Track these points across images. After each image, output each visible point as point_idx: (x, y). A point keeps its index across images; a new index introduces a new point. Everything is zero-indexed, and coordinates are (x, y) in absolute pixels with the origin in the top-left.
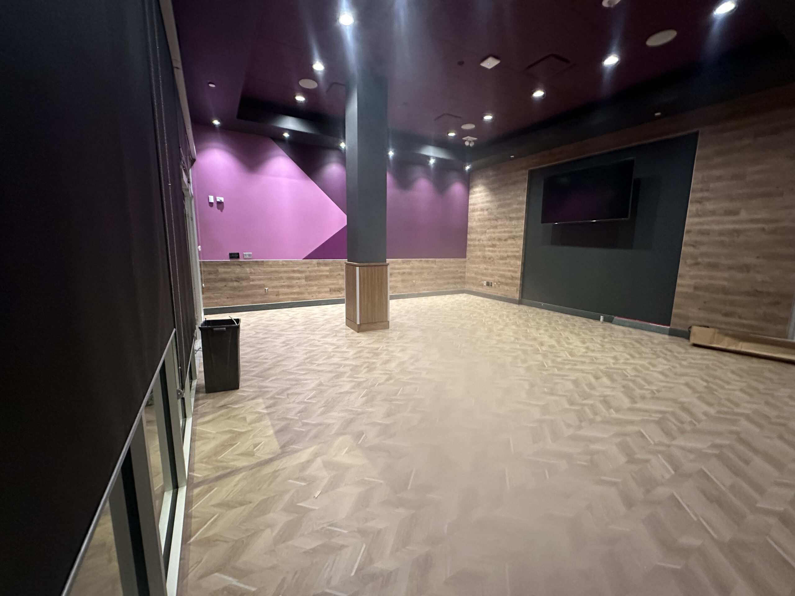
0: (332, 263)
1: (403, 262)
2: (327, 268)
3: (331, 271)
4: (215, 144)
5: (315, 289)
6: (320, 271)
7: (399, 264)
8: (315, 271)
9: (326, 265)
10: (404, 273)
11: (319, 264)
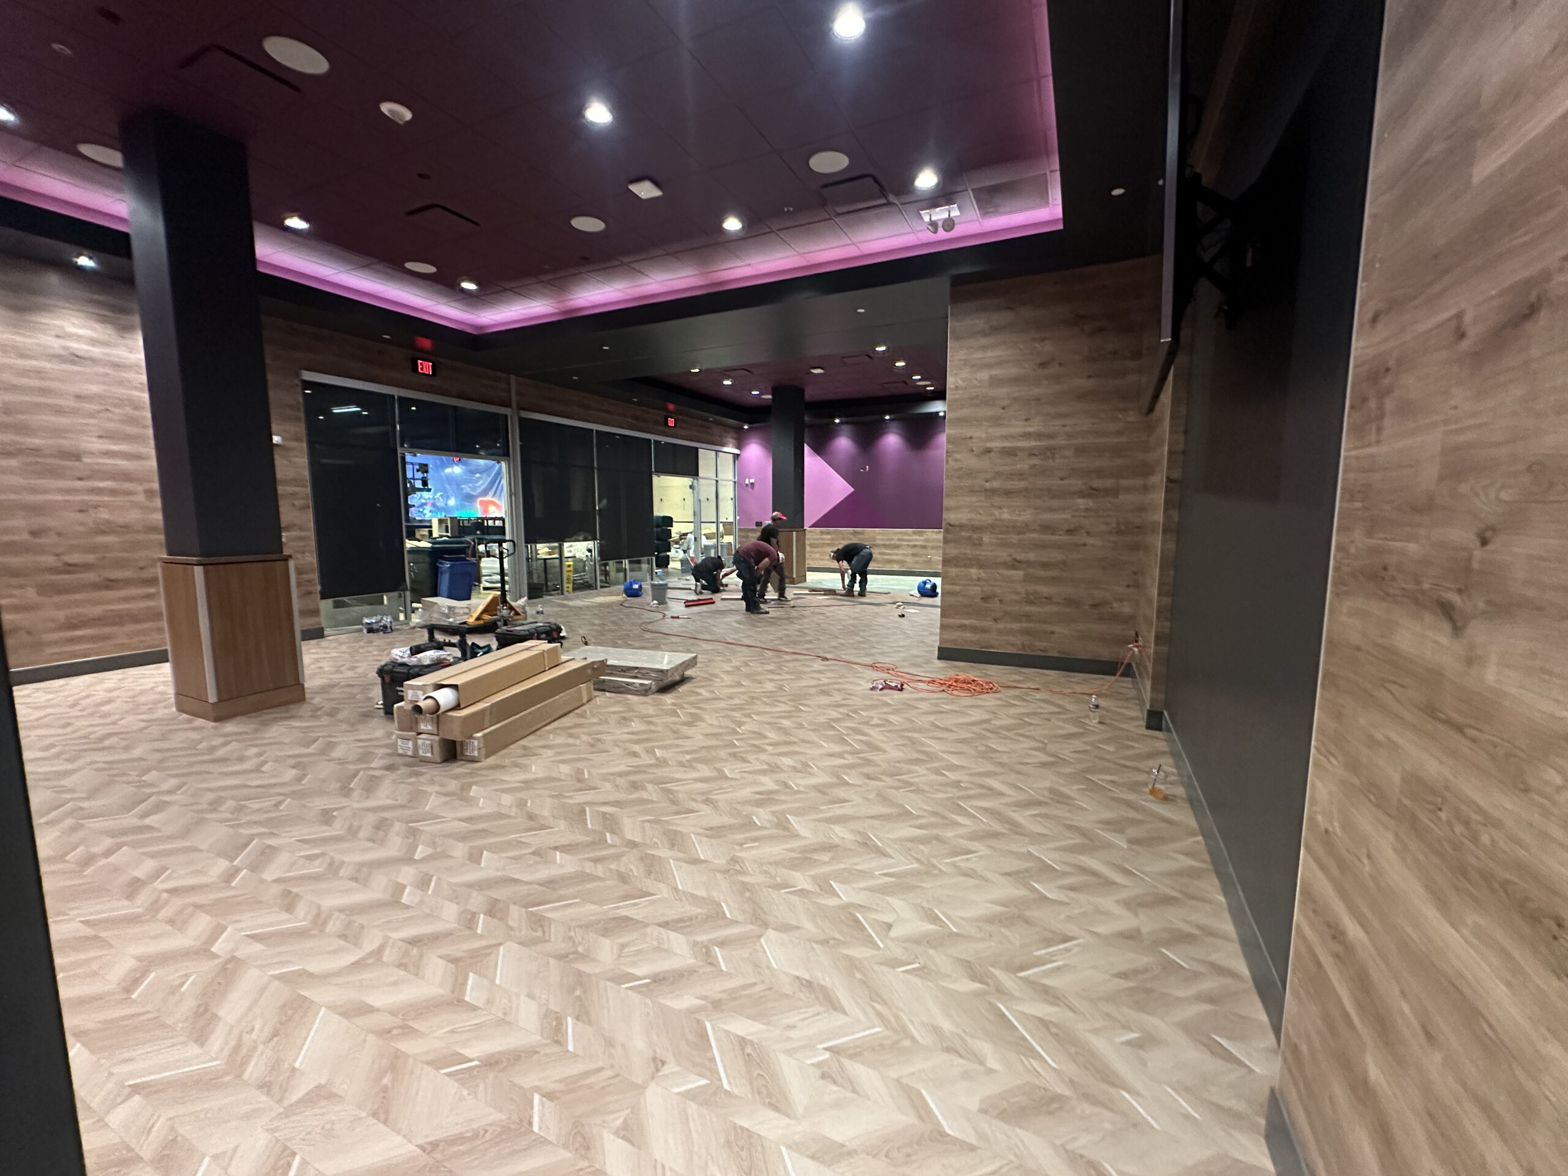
0: (835, 532)
1: (914, 533)
2: (829, 537)
3: (833, 539)
4: (754, 441)
5: (817, 555)
6: (822, 539)
7: (909, 535)
8: (818, 539)
9: (828, 533)
10: (915, 546)
11: (822, 533)
